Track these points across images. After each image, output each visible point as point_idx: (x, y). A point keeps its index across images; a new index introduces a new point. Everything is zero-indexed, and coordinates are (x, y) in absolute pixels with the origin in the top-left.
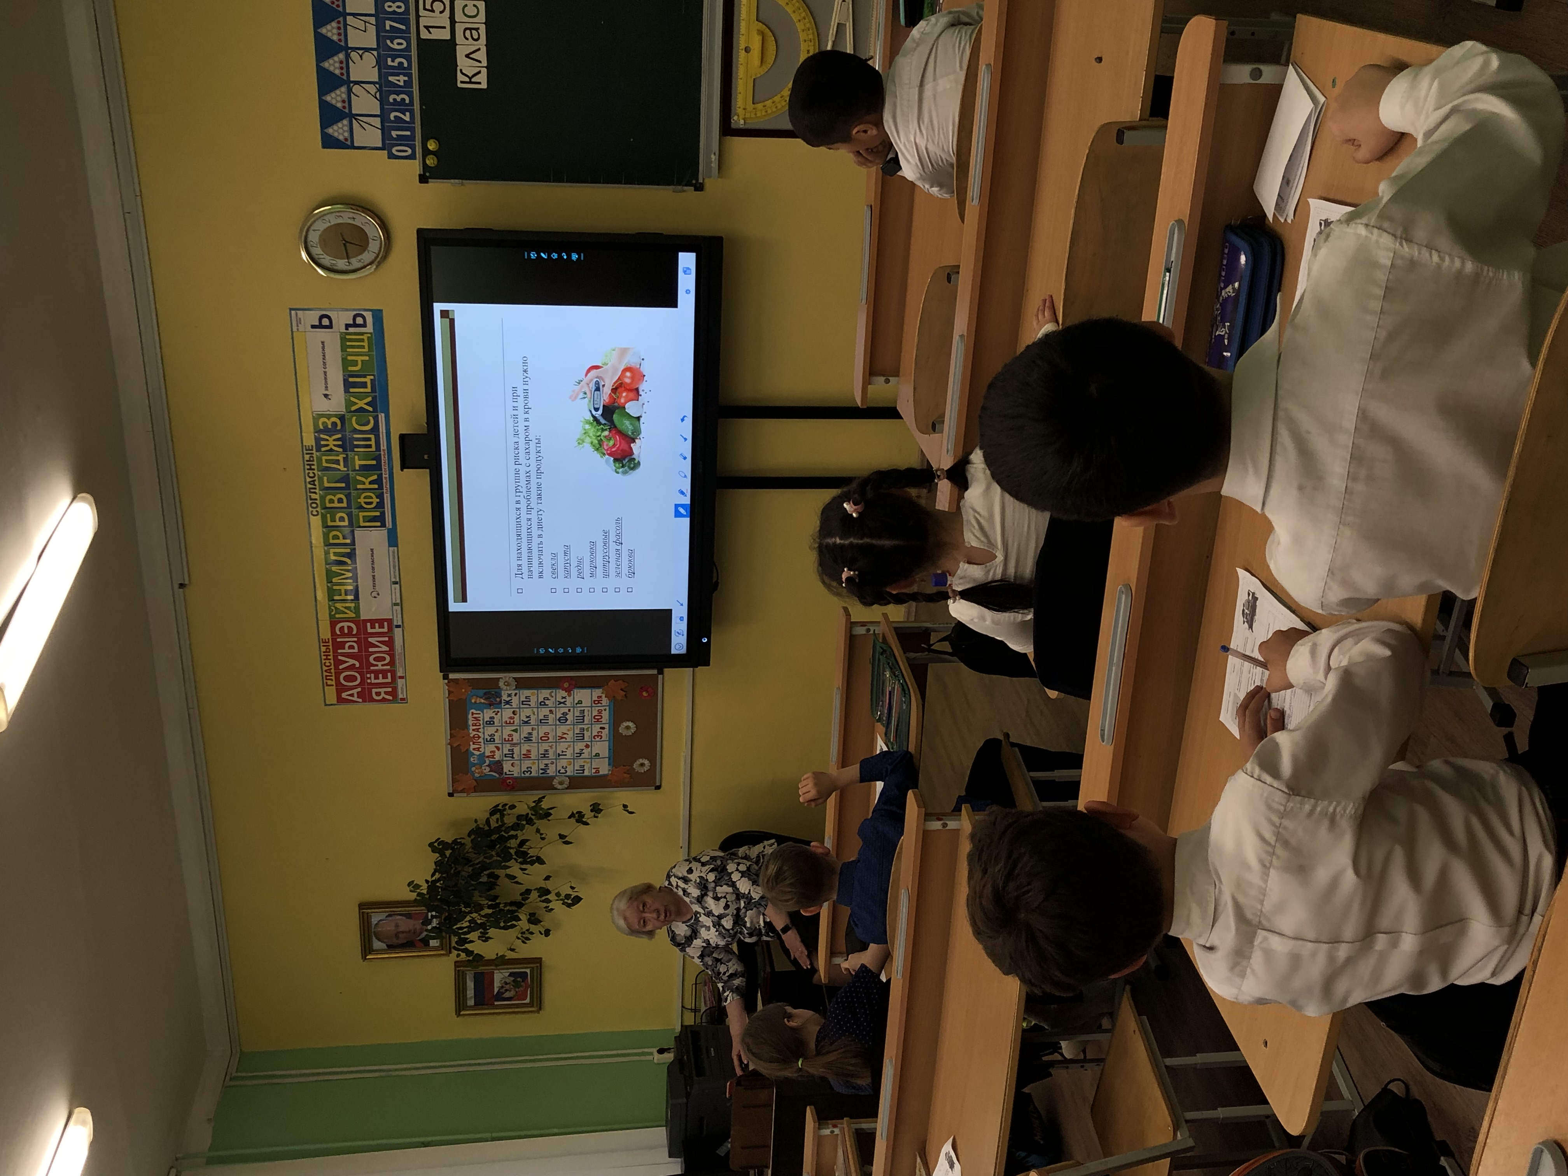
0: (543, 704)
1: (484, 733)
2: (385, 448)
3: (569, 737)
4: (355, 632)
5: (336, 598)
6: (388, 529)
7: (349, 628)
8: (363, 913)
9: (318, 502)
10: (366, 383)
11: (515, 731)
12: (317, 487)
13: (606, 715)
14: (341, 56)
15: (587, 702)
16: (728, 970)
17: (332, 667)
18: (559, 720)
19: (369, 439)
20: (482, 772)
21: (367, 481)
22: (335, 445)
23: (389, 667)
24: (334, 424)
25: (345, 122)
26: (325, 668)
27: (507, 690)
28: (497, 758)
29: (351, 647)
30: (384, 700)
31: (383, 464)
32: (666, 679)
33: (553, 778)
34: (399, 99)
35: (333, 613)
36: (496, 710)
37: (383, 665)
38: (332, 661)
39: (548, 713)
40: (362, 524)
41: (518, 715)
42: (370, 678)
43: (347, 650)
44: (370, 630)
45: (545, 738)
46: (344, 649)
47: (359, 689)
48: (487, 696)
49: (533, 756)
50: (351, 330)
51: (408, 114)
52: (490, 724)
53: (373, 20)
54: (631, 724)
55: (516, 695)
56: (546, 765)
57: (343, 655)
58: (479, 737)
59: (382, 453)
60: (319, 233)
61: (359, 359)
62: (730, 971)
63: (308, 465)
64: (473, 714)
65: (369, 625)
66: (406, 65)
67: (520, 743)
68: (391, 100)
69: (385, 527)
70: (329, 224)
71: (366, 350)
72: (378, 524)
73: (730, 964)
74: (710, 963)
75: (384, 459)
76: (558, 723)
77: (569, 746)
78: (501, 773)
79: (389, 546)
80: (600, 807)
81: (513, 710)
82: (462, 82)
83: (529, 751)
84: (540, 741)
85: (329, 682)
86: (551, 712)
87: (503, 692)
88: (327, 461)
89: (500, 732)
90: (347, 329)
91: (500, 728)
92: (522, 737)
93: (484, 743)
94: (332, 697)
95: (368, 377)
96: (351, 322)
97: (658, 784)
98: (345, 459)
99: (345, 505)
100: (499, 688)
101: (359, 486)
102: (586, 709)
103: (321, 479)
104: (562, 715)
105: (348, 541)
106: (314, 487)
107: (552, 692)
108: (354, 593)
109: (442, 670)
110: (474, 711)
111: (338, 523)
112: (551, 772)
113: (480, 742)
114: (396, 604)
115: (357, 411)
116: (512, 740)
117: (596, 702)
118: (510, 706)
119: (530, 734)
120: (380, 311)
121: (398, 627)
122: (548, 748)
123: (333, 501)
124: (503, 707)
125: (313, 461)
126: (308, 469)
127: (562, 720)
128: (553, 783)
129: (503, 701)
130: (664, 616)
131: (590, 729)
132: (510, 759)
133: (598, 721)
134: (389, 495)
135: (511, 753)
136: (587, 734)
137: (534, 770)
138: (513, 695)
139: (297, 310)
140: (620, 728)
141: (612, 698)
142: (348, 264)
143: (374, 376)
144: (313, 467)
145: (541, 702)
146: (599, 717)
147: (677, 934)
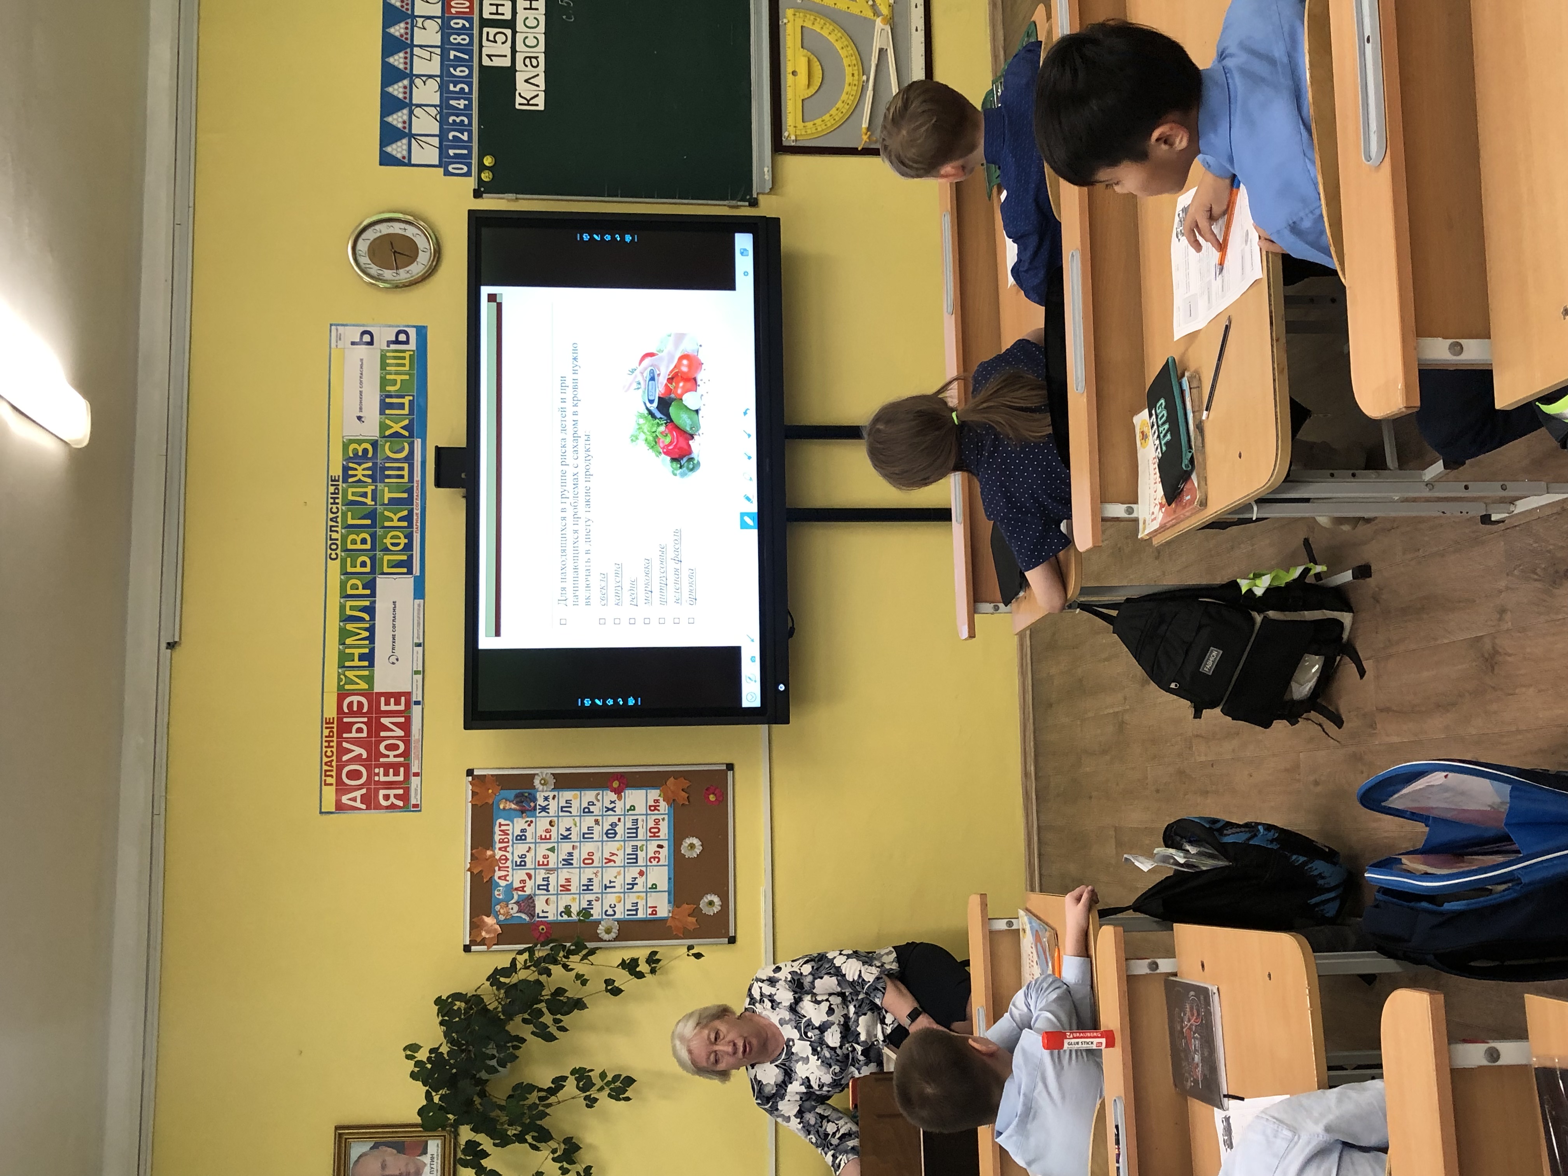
0: (587, 811)
1: (513, 853)
2: (419, 478)
3: (619, 860)
4: (365, 710)
5: (347, 664)
6: (415, 577)
7: (360, 704)
8: (340, 1134)
9: (339, 542)
10: (403, 404)
11: (552, 850)
12: (340, 525)
13: (664, 829)
14: (406, 82)
15: (641, 808)
16: (838, 1130)
17: (334, 758)
18: (607, 834)
19: (402, 469)
20: (508, 913)
21: (396, 518)
22: (364, 476)
23: (402, 759)
24: (365, 451)
25: (405, 141)
26: (325, 760)
27: (543, 791)
28: (528, 891)
29: (359, 730)
30: (392, 807)
31: (415, 497)
32: (737, 776)
33: (598, 923)
34: (458, 120)
35: (341, 684)
36: (529, 819)
37: (395, 756)
38: (334, 750)
39: (593, 824)
40: (386, 570)
41: (556, 826)
42: (378, 774)
43: (354, 734)
44: (383, 708)
45: (588, 861)
46: (351, 732)
47: (364, 791)
48: (518, 799)
49: (574, 889)
50: (393, 347)
51: (466, 134)
52: (521, 839)
53: (438, 51)
54: (695, 841)
55: (554, 798)
56: (590, 902)
57: (348, 740)
58: (507, 859)
59: (415, 485)
60: (369, 242)
61: (399, 378)
62: (842, 1131)
63: (332, 498)
64: (500, 825)
65: (383, 699)
66: (467, 90)
67: (558, 868)
68: (451, 121)
69: (412, 574)
70: (380, 234)
71: (407, 368)
72: (405, 570)
73: (841, 1123)
74: (812, 1122)
75: (417, 493)
76: (605, 838)
77: (619, 873)
78: (532, 915)
79: (415, 598)
80: (657, 957)
81: (550, 819)
82: (520, 104)
83: (568, 880)
84: (582, 865)
85: (329, 780)
86: (597, 822)
87: (538, 794)
88: (353, 494)
89: (532, 852)
90: (388, 346)
91: (533, 846)
92: (560, 859)
93: (513, 869)
94: (329, 803)
95: (406, 397)
96: (394, 339)
97: (732, 934)
98: (374, 492)
99: (368, 546)
100: (534, 787)
101: (387, 524)
102: (640, 818)
103: (344, 515)
104: (610, 827)
105: (368, 592)
106: (336, 524)
107: (598, 794)
108: (369, 657)
109: (467, 727)
110: (503, 822)
111: (359, 569)
112: (596, 913)
113: (508, 867)
114: (417, 672)
115: (390, 436)
116: (547, 864)
117: (652, 808)
118: (546, 814)
119: (570, 854)
120: (425, 328)
121: (417, 703)
122: (593, 876)
123: (356, 541)
124: (538, 815)
125: (338, 494)
126: (332, 504)
127: (611, 834)
128: (599, 931)
129: (538, 807)
130: (732, 655)
131: (645, 847)
132: (545, 892)
133: (654, 836)
134: (419, 535)
135: (545, 883)
136: (641, 855)
137: (575, 910)
138: (551, 797)
139: (338, 325)
140: (682, 846)
141: (672, 802)
142: (395, 275)
143: (413, 396)
144: (337, 501)
145: (584, 809)
146: (656, 830)
147: (764, 1083)
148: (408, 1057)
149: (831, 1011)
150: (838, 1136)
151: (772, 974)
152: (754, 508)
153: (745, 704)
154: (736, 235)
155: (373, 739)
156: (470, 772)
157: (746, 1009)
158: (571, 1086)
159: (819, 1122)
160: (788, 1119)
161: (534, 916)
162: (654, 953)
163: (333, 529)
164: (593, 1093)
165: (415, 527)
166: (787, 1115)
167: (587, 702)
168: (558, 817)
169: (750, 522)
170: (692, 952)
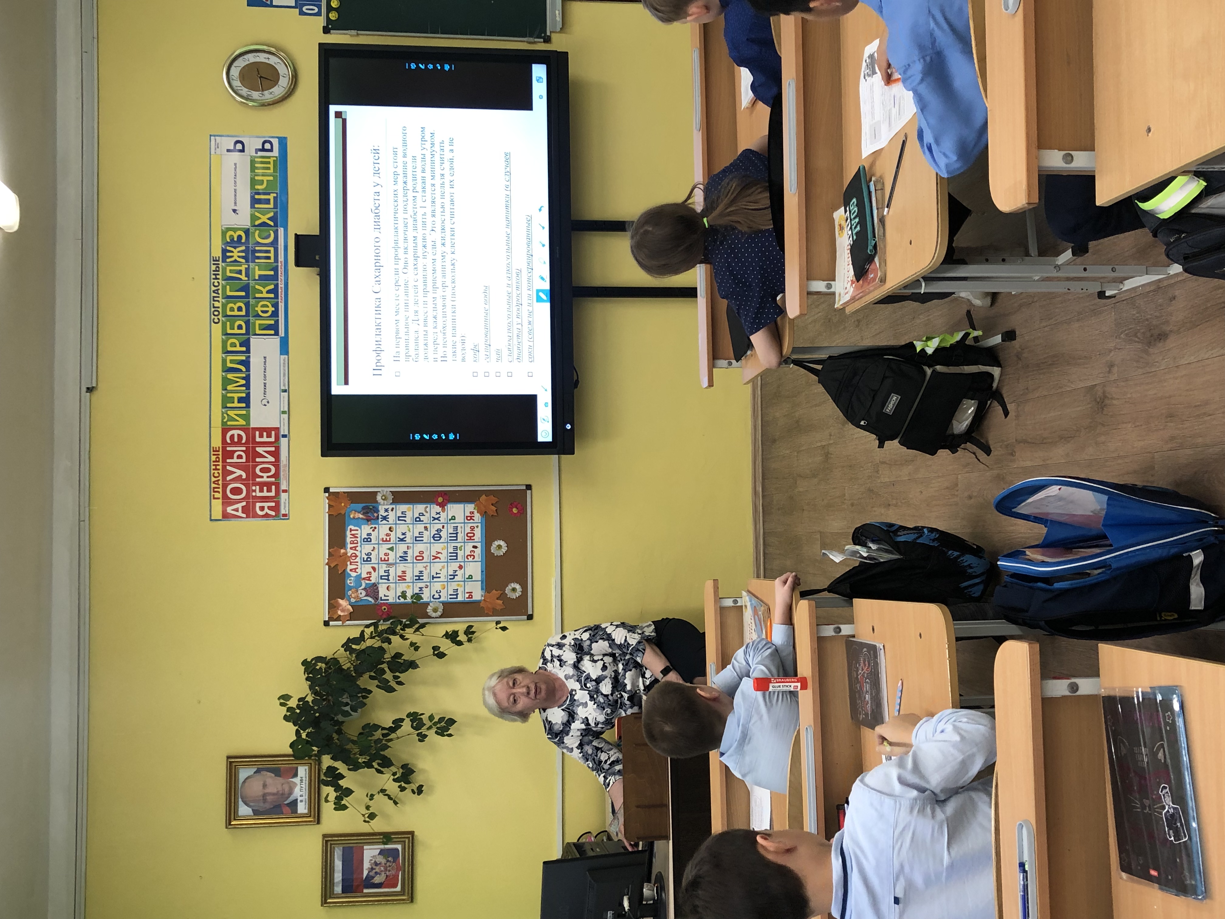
0: (418, 520)
1: (361, 552)
2: (283, 260)
3: (443, 557)
4: (244, 441)
5: (229, 405)
6: (281, 337)
7: (240, 436)
8: (231, 762)
9: (220, 310)
10: (269, 200)
11: (391, 549)
12: (220, 296)
13: (478, 532)
15: (460, 518)
16: (609, 758)
17: (220, 478)
18: (434, 537)
19: (268, 252)
20: (358, 596)
21: (264, 291)
22: (239, 257)
23: (273, 479)
24: (240, 237)
26: (213, 479)
27: (384, 505)
28: (373, 580)
29: (240, 457)
30: (267, 516)
31: (279, 274)
32: (533, 494)
33: (427, 604)
35: (225, 421)
36: (373, 526)
37: (268, 477)
38: (220, 472)
39: (423, 530)
40: (258, 332)
41: (394, 532)
42: (255, 491)
43: (235, 460)
44: (258, 439)
45: (420, 557)
46: (233, 458)
48: (365, 511)
49: (408, 578)
50: (260, 154)
52: (367, 541)
54: (502, 543)
55: (392, 510)
56: (421, 588)
57: (231, 465)
58: (356, 556)
59: (279, 264)
60: (240, 68)
61: (265, 179)
62: (612, 759)
63: (214, 274)
64: (351, 530)
65: (257, 433)
67: (396, 563)
69: (278, 335)
70: (249, 63)
71: (272, 171)
72: (272, 332)
73: (611, 753)
74: (590, 752)
75: (281, 271)
76: (432, 541)
77: (443, 567)
78: (376, 598)
79: (281, 354)
80: (473, 630)
81: (390, 526)
83: (404, 572)
84: (415, 561)
85: (217, 495)
86: (426, 528)
87: (380, 507)
88: (231, 271)
89: (376, 550)
90: (256, 153)
91: (376, 546)
92: (398, 556)
93: (361, 564)
94: (217, 512)
95: (271, 194)
96: (261, 147)
97: (530, 612)
98: (247, 270)
99: (243, 313)
100: (377, 502)
101: (257, 295)
102: (459, 525)
103: (224, 288)
104: (436, 533)
105: (244, 349)
106: (218, 295)
107: (427, 507)
108: (246, 400)
109: (323, 455)
110: (353, 528)
111: (236, 331)
112: (426, 598)
113: (357, 562)
114: (284, 412)
115: (260, 225)
116: (388, 560)
117: (469, 518)
118: (387, 523)
119: (405, 553)
120: (285, 138)
121: (284, 436)
122: (423, 569)
123: (233, 309)
124: (380, 523)
125: (218, 271)
126: (214, 279)
127: (437, 537)
128: (428, 611)
129: (380, 517)
130: (530, 401)
131: (463, 548)
132: (386, 581)
133: (470, 539)
134: (283, 305)
135: (387, 574)
136: (460, 553)
137: (409, 594)
138: (390, 509)
139: (217, 136)
140: (492, 548)
141: (484, 514)
142: (261, 95)
143: (277, 193)
144: (218, 277)
145: (416, 518)
146: (472, 535)
147: (553, 723)
148: (282, 704)
149: (604, 668)
150: (608, 762)
151: (560, 641)
152: (547, 286)
153: (540, 439)
154: (534, 65)
155: (251, 464)
156: (327, 490)
157: (540, 668)
158: (407, 726)
159: (595, 752)
160: (571, 750)
161: (377, 599)
162: (470, 627)
163: (215, 299)
164: (423, 730)
165: (280, 298)
166: (570, 747)
167: (417, 437)
168: (396, 524)
169: (544, 297)
170: (499, 626)
